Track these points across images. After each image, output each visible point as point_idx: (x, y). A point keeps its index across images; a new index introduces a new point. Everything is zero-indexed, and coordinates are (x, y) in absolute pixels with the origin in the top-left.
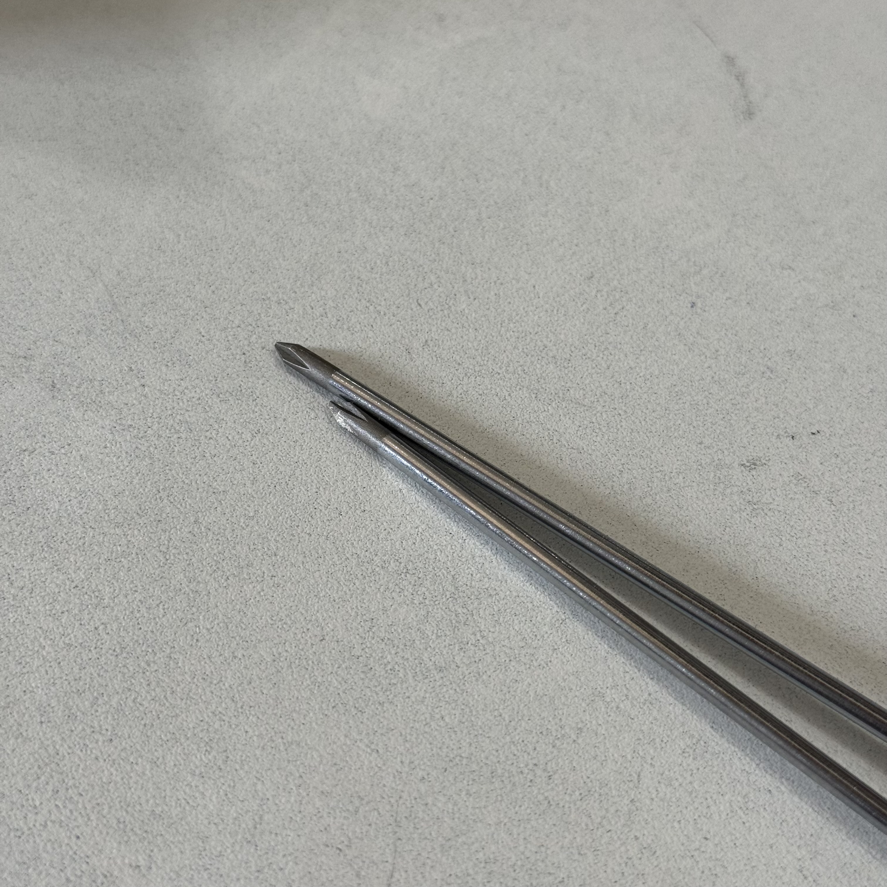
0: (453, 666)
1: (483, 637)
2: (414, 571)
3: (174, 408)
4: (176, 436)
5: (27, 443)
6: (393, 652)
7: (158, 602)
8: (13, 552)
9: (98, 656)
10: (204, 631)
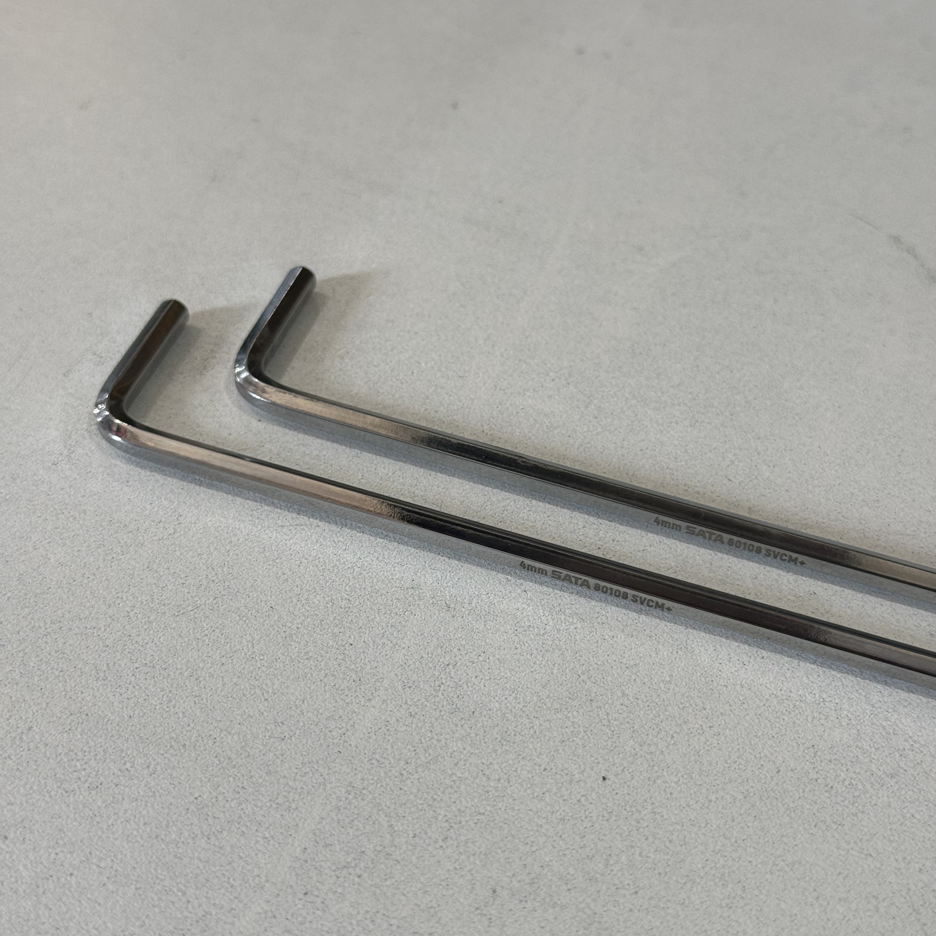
0: (902, 771)
1: (915, 742)
2: (830, 699)
3: (560, 605)
4: (572, 627)
5: (447, 658)
6: (845, 770)
7: (622, 768)
8: (477, 751)
9: (590, 824)
10: (673, 784)
